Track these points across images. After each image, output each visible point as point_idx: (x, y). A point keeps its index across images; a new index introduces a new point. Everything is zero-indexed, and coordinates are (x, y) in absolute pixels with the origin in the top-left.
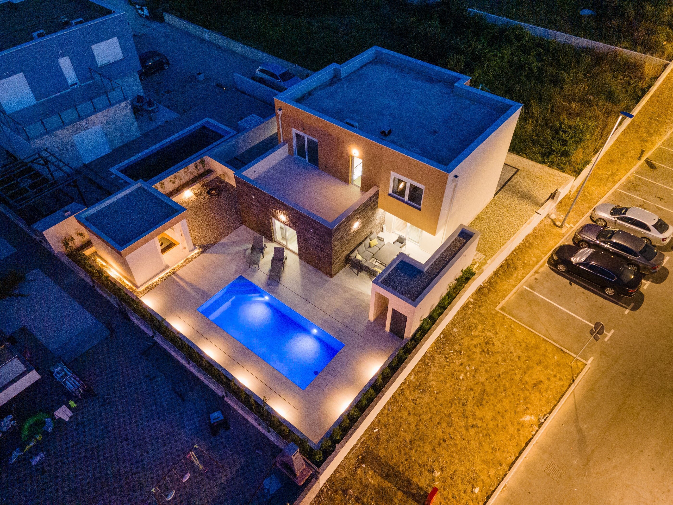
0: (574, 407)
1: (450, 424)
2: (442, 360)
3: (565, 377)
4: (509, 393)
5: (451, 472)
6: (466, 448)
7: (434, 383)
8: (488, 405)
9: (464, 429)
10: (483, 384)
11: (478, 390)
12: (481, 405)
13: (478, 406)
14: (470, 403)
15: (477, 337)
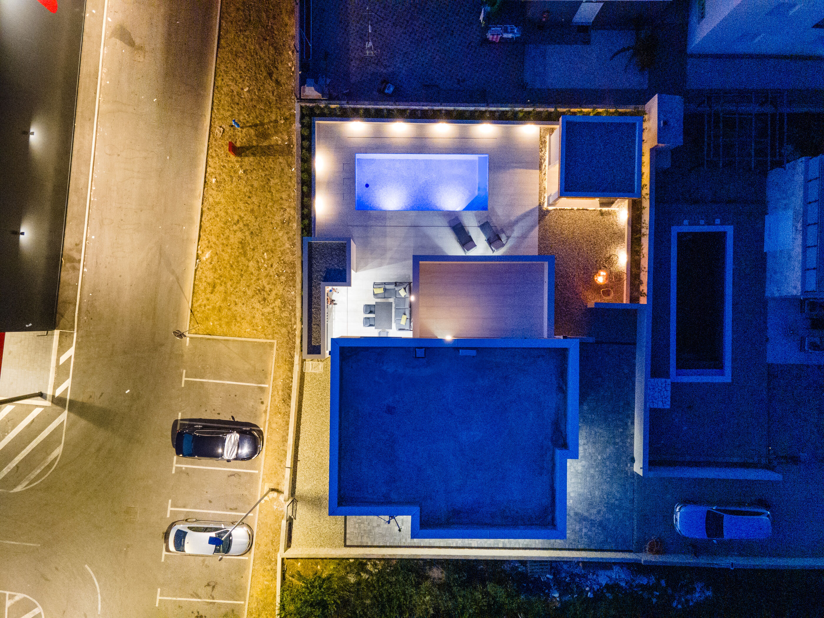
0: (183, 290)
1: (252, 211)
2: (286, 259)
3: (198, 310)
4: (228, 266)
5: (234, 180)
6: (234, 203)
7: (280, 234)
8: (237, 246)
9: (242, 216)
10: (249, 261)
11: (250, 253)
12: (241, 243)
13: (243, 239)
14: (249, 238)
15: (275, 300)
